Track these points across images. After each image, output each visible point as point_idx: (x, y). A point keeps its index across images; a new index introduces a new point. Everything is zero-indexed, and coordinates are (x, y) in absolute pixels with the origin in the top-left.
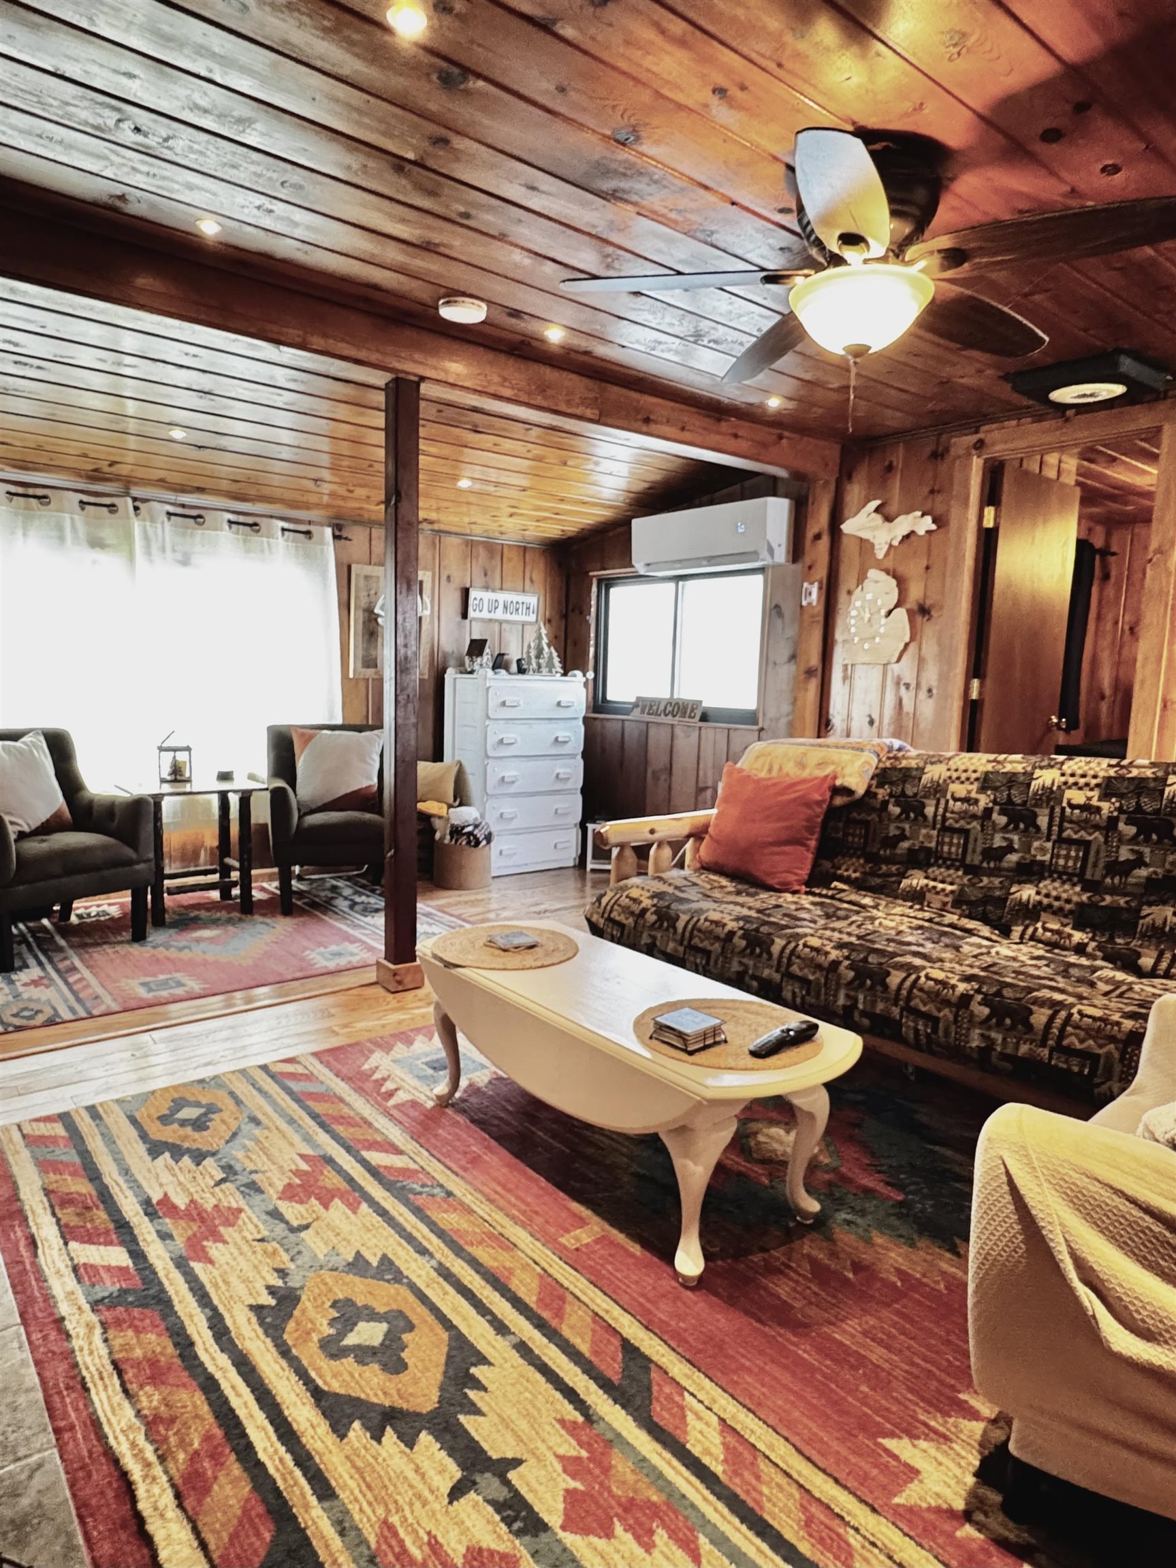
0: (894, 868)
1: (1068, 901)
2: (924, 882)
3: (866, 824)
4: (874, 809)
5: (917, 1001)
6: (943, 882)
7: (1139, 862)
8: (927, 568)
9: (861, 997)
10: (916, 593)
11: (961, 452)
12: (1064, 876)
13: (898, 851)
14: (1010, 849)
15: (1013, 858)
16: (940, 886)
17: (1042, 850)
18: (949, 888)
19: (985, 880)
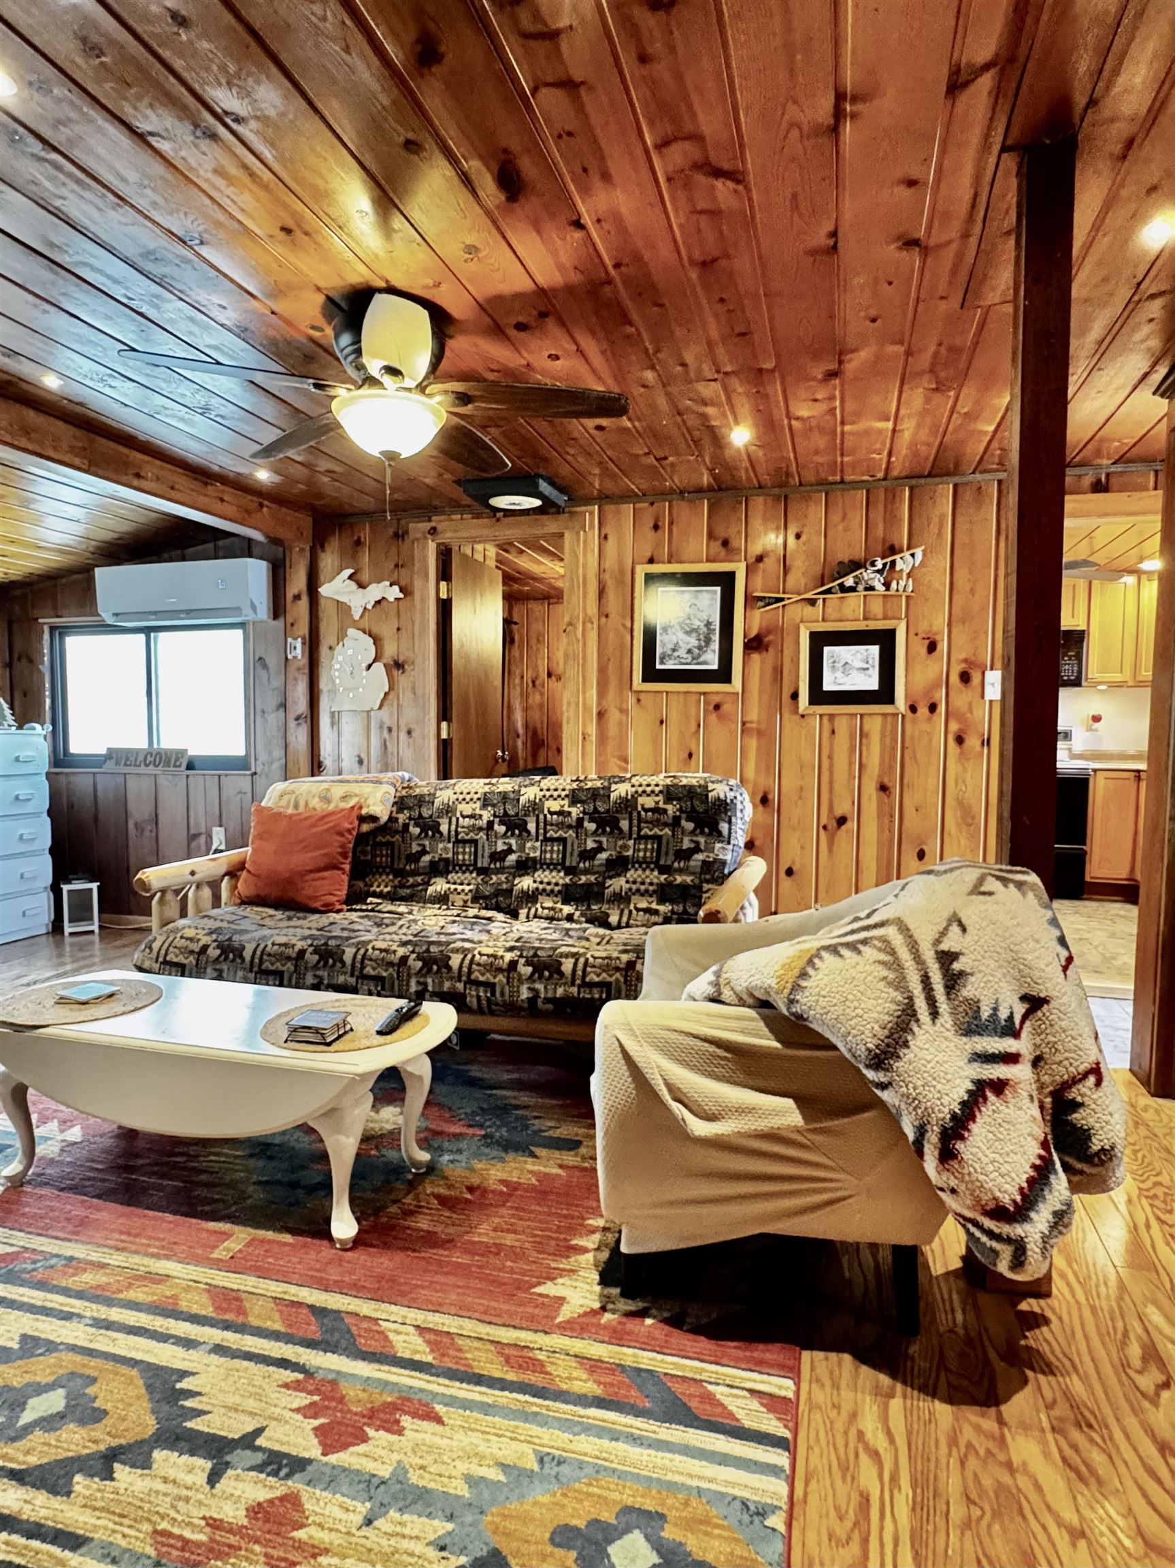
0: (419, 879)
1: (557, 884)
2: (446, 886)
3: (391, 845)
4: (397, 832)
5: (476, 974)
6: (461, 884)
7: (600, 849)
8: (398, 629)
9: (430, 981)
10: (390, 650)
11: (419, 535)
12: (551, 866)
13: (421, 864)
14: (510, 851)
15: (512, 858)
16: (460, 888)
17: (534, 848)
18: (467, 888)
19: (494, 878)
